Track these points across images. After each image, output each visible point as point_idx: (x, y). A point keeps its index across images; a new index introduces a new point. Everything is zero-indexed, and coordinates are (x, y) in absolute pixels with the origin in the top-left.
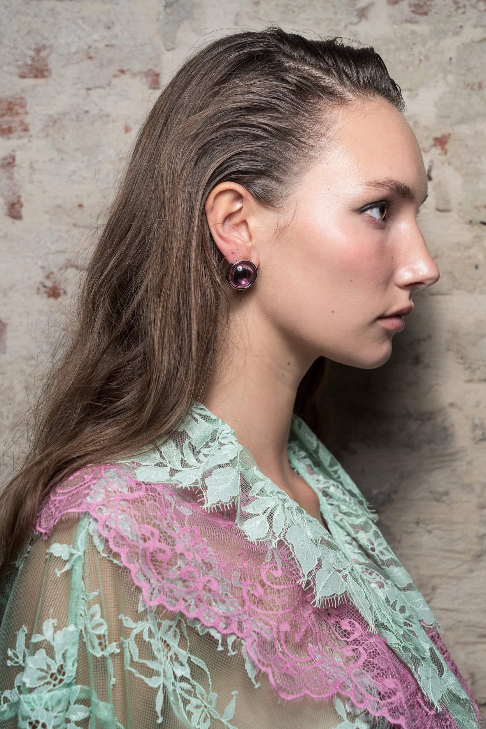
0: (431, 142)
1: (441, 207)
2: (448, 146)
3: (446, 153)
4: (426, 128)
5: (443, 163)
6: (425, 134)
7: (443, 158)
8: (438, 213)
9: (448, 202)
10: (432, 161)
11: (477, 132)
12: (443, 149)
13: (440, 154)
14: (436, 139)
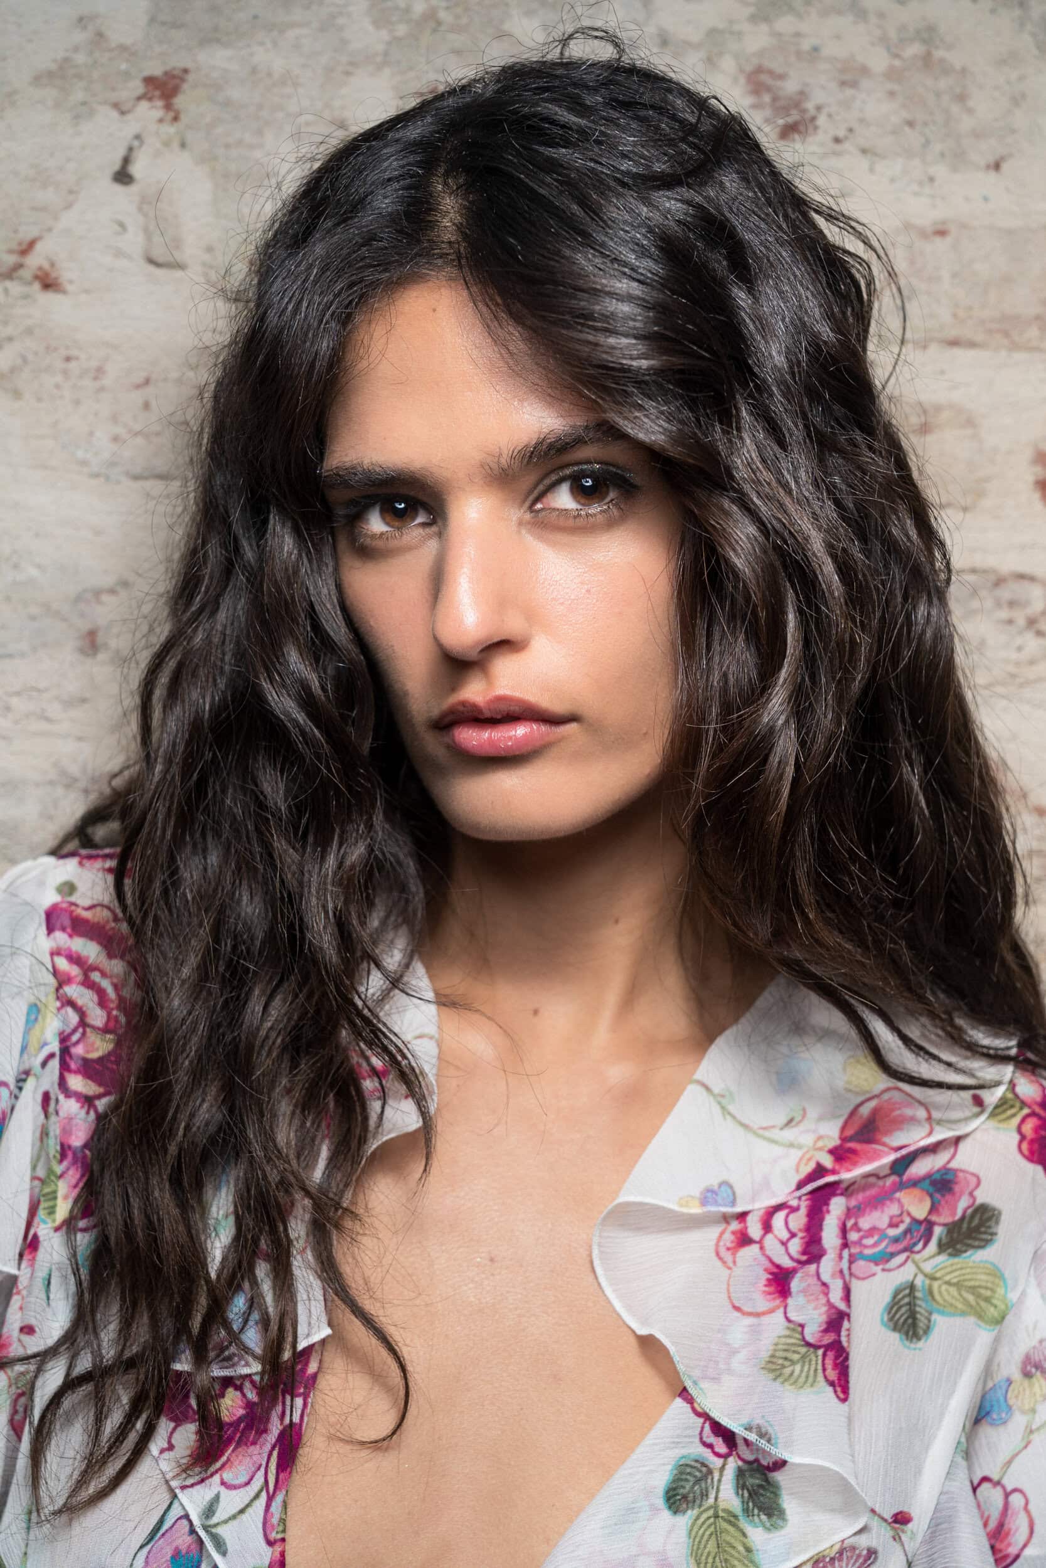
0: (138, 87)
1: (159, 254)
2: (179, 101)
3: (176, 119)
4: (123, 48)
5: (167, 144)
6: (124, 66)
7: (170, 130)
8: (152, 269)
9: (177, 243)
10: (138, 137)
11: (254, 71)
12: (168, 107)
13: (161, 121)
14: (149, 81)
